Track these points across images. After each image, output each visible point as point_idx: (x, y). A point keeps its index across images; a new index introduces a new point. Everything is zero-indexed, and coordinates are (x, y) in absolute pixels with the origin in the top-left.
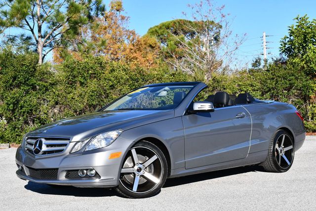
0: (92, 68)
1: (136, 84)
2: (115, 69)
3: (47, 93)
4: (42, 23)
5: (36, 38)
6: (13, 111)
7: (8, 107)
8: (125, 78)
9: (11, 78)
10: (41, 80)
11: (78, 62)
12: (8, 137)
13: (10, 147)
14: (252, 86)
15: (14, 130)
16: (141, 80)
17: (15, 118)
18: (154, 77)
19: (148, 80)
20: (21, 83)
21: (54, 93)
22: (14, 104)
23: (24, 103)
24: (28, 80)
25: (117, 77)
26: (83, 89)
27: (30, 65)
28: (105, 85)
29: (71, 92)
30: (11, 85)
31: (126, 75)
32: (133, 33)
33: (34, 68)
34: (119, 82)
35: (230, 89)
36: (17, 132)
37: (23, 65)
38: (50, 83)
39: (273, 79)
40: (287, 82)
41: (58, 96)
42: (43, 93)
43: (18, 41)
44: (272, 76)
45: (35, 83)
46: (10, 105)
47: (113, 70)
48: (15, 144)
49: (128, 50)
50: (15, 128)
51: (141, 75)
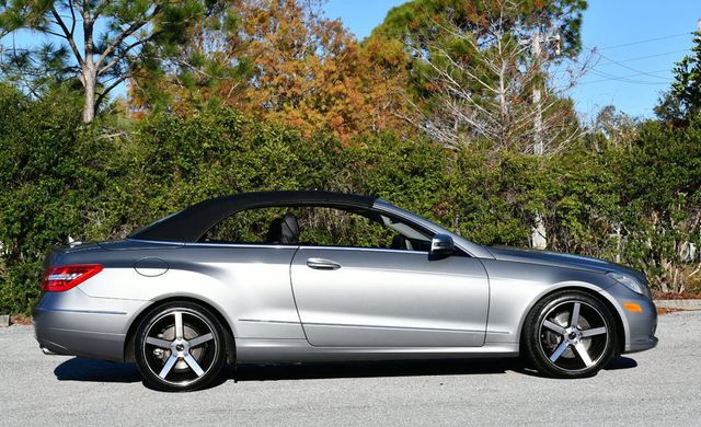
0: (208, 135)
1: (315, 174)
2: (266, 138)
3: (103, 195)
4: (95, 18)
5: (78, 57)
6: (21, 238)
7: (9, 228)
8: (288, 159)
9: (15, 158)
10: (86, 165)
11: (176, 121)
12: (7, 300)
13: (11, 324)
14: (596, 180)
15: (23, 283)
16: (329, 164)
17: (26, 254)
18: (360, 158)
19: (344, 165)
20: (39, 170)
21: (119, 195)
22: (23, 221)
23: (46, 218)
24: (55, 164)
25: (268, 158)
26: (186, 187)
27: (62, 127)
28: (239, 176)
29: (158, 194)
30: (16, 175)
31: (293, 151)
32: (338, 28)
33: (70, 134)
34: (273, 170)
35: (543, 188)
36: (29, 287)
37: (43, 128)
38: (109, 172)
39: (650, 163)
40: (685, 171)
41: (128, 202)
42: (92, 196)
43: (36, 62)
44: (648, 158)
45: (74, 172)
46: (13, 223)
47: (260, 141)
48: (23, 316)
49: (321, 75)
50: (25, 277)
51: (327, 152)
